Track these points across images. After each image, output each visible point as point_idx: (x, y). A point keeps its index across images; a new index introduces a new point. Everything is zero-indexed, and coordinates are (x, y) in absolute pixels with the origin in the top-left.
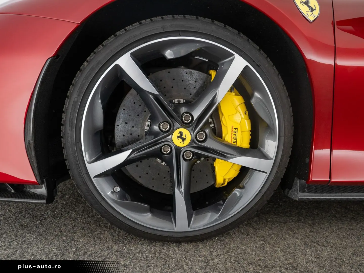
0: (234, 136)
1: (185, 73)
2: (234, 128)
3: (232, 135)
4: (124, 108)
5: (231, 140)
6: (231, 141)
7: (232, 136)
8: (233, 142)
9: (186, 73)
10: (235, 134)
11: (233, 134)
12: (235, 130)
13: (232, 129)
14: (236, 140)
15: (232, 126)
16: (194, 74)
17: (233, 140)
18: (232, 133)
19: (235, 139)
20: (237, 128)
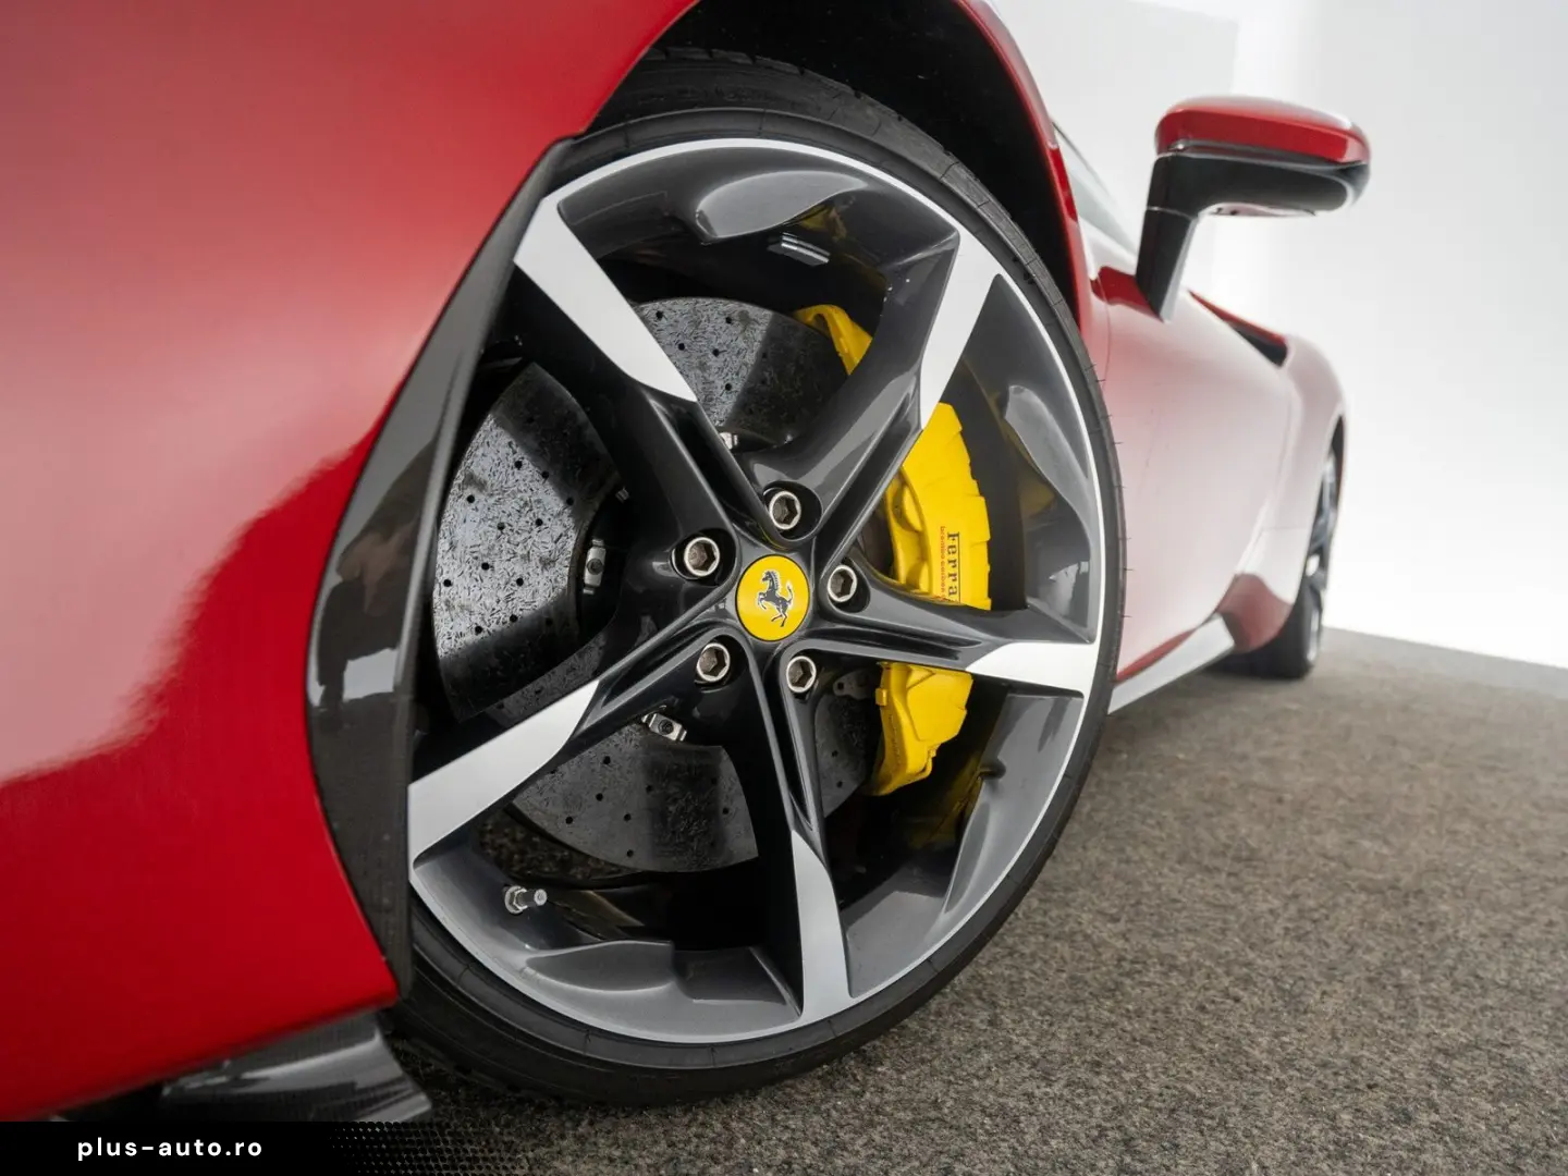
0: (949, 569)
1: (722, 319)
2: (950, 536)
3: (942, 563)
4: (469, 492)
5: (943, 585)
6: (943, 590)
7: (943, 569)
8: (950, 594)
9: (729, 320)
10: (952, 557)
11: (946, 561)
12: (950, 542)
13: (942, 538)
14: (956, 583)
15: (942, 529)
16: (757, 322)
17: (949, 582)
18: (943, 557)
19: (954, 580)
20: (958, 535)
